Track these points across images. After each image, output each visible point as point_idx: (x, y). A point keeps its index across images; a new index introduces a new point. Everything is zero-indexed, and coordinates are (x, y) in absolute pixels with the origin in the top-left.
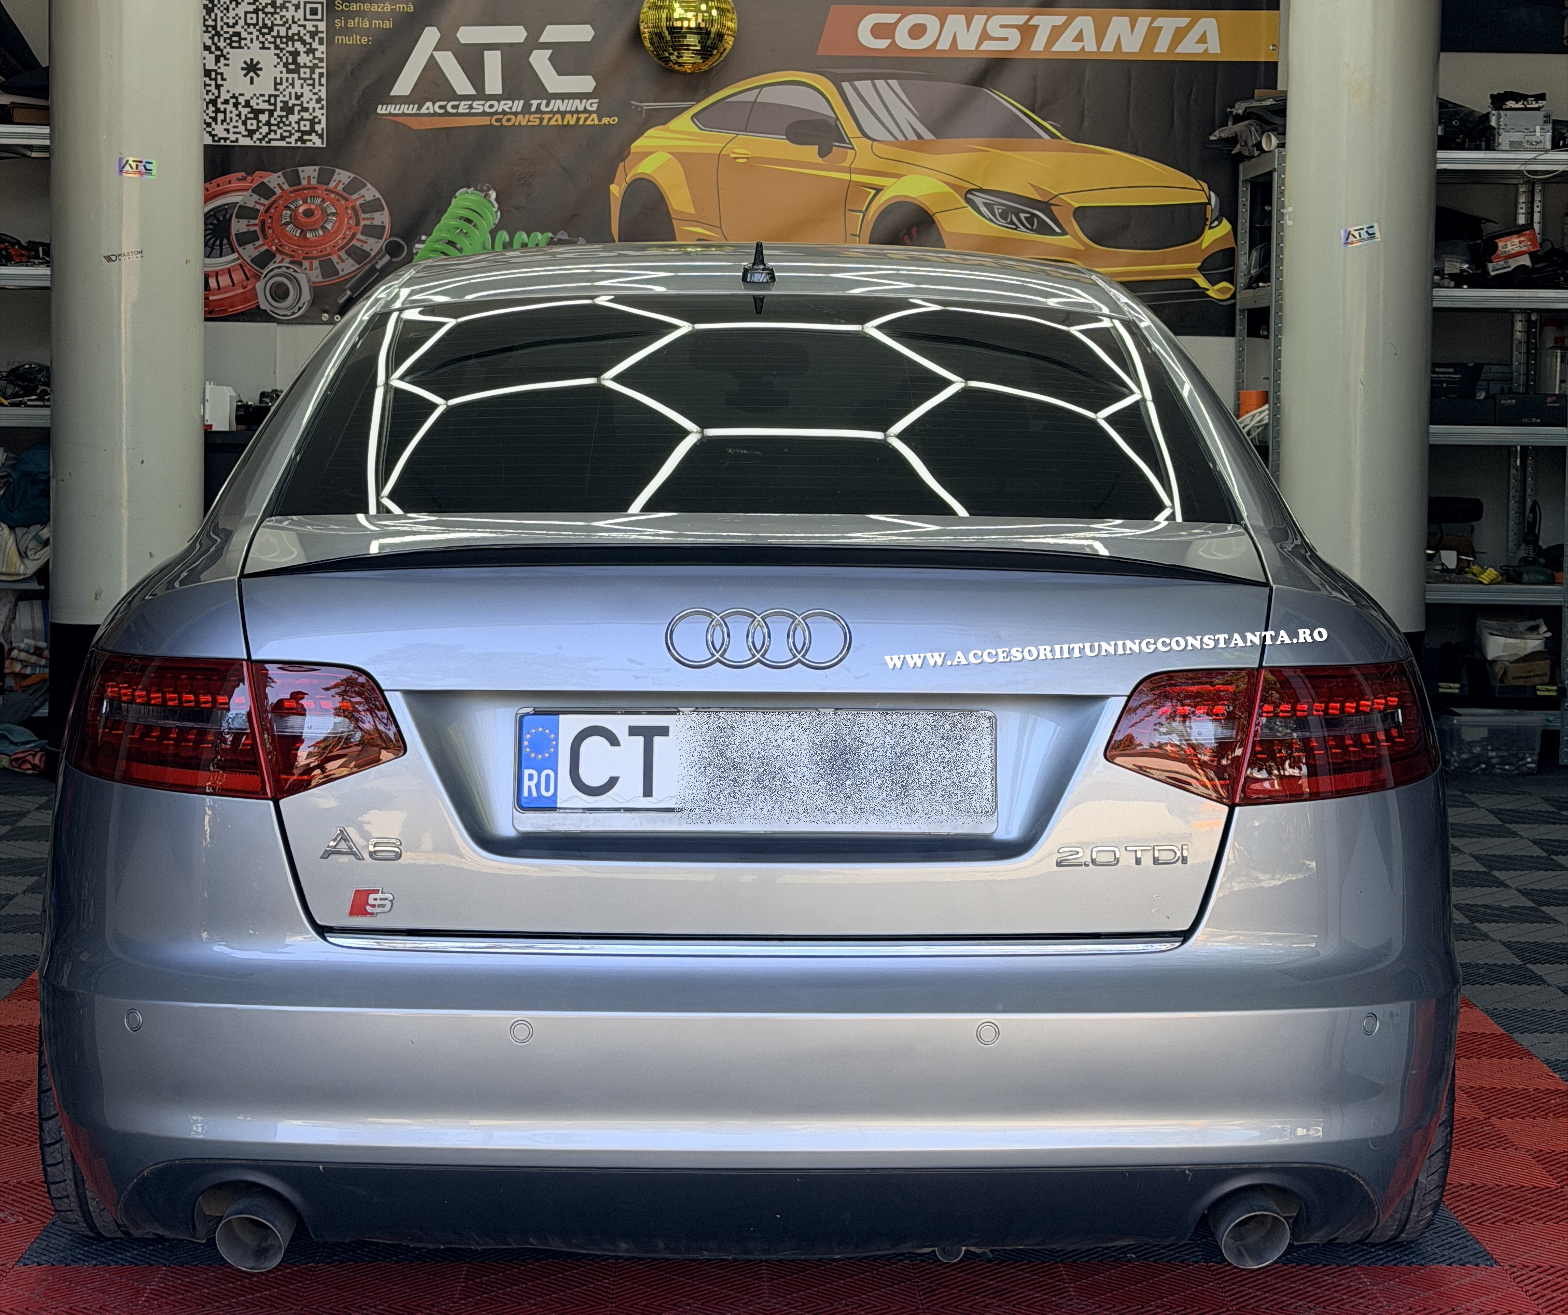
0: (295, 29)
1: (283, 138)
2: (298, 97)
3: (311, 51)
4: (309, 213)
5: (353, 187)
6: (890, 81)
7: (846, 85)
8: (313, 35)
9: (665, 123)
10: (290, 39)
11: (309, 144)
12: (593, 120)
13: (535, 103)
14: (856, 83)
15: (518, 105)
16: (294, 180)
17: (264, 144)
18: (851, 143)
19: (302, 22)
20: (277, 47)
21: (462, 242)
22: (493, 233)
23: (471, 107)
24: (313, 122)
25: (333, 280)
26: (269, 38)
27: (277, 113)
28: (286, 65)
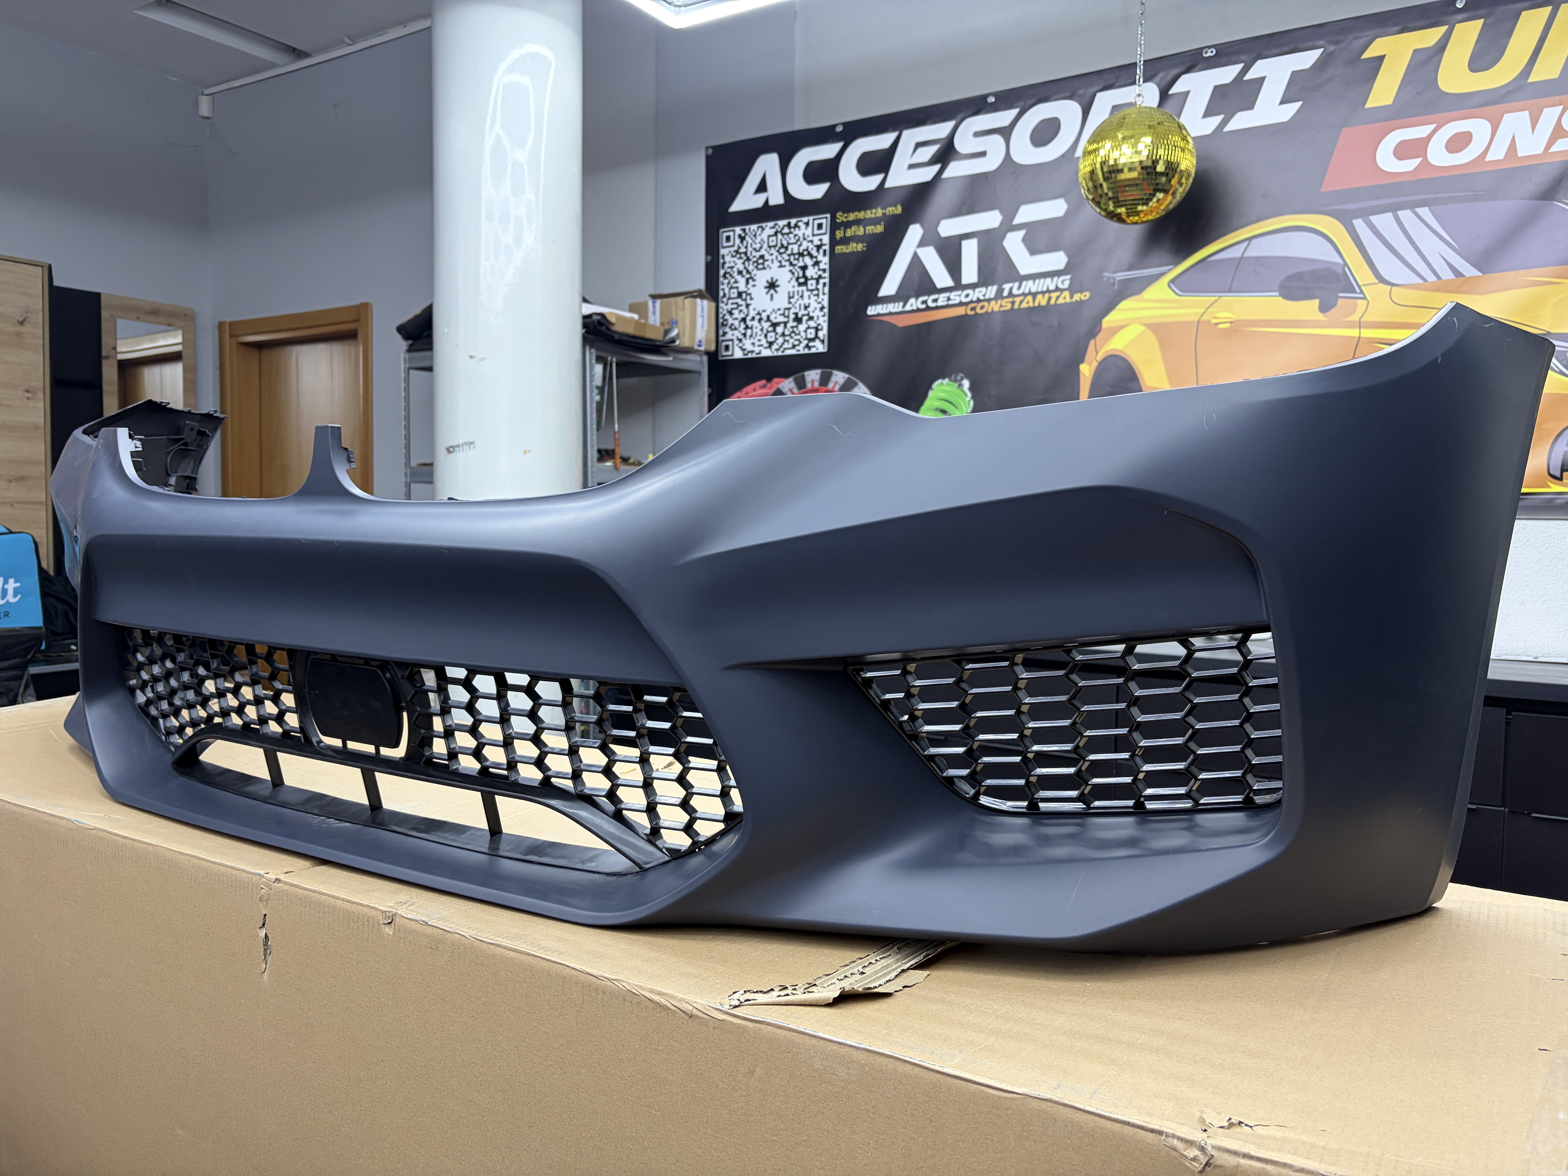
0: (805, 245)
1: (794, 346)
2: (806, 307)
3: (816, 264)
5: (848, 386)
6: (1418, 210)
7: (1358, 223)
8: (819, 247)
9: (1139, 292)
10: (801, 255)
11: (813, 350)
12: (1065, 298)
13: (1007, 287)
14: (1372, 218)
15: (992, 291)
17: (780, 353)
18: (1362, 292)
19: (810, 238)
20: (791, 264)
23: (949, 299)
24: (817, 330)
26: (785, 256)
27: (791, 324)
28: (797, 279)
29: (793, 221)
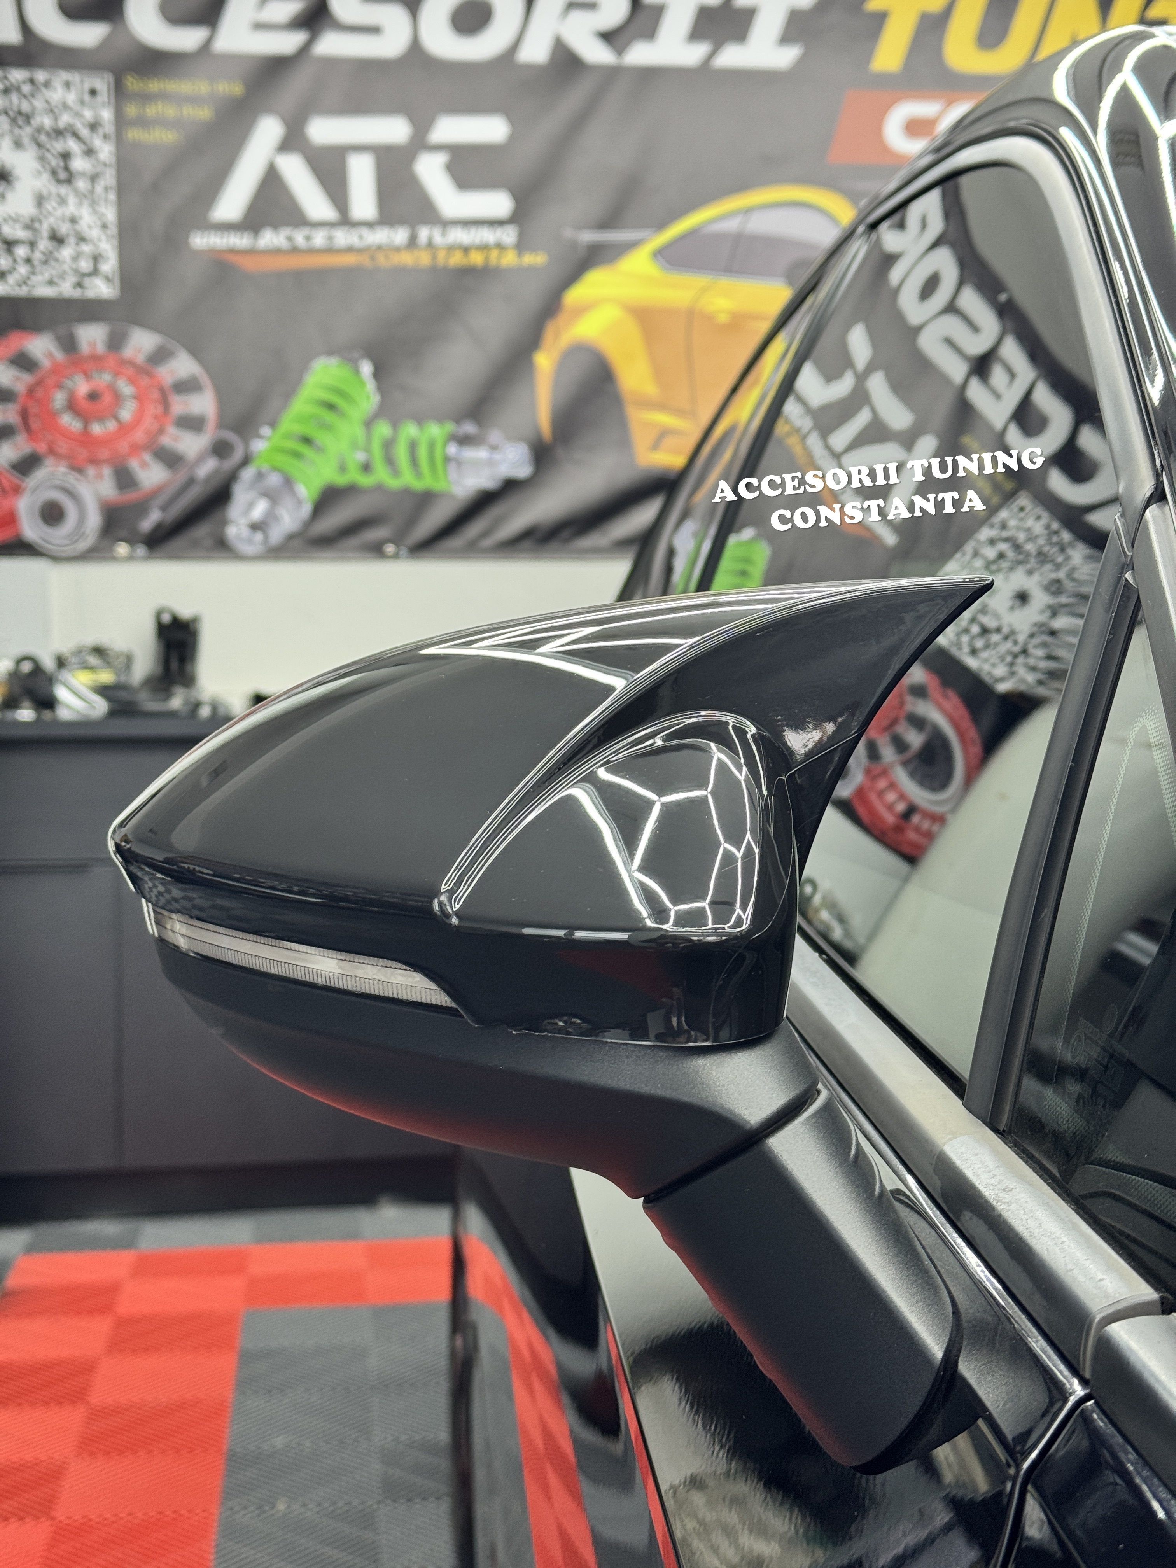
0: (65, 119)
1: (51, 282)
2: (73, 220)
3: (90, 152)
4: (93, 396)
5: (160, 356)
8: (94, 127)
9: (611, 263)
10: (59, 133)
11: (91, 294)
12: (510, 259)
13: (424, 233)
15: (400, 236)
16: (69, 344)
17: (23, 292)
19: (77, 107)
20: (39, 145)
21: (321, 437)
22: (369, 424)
23: (330, 238)
24: (96, 258)
25: (131, 496)
26: (28, 130)
27: (44, 244)
28: (54, 173)
29: (41, 76)
